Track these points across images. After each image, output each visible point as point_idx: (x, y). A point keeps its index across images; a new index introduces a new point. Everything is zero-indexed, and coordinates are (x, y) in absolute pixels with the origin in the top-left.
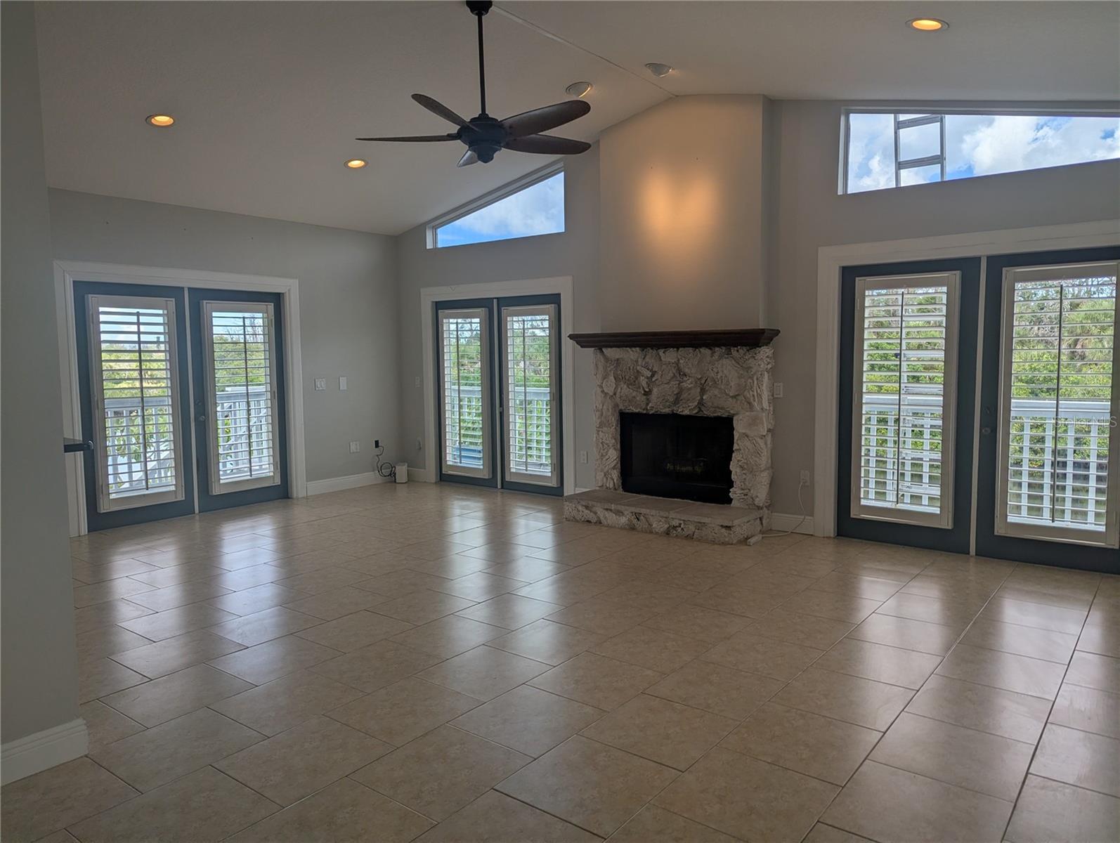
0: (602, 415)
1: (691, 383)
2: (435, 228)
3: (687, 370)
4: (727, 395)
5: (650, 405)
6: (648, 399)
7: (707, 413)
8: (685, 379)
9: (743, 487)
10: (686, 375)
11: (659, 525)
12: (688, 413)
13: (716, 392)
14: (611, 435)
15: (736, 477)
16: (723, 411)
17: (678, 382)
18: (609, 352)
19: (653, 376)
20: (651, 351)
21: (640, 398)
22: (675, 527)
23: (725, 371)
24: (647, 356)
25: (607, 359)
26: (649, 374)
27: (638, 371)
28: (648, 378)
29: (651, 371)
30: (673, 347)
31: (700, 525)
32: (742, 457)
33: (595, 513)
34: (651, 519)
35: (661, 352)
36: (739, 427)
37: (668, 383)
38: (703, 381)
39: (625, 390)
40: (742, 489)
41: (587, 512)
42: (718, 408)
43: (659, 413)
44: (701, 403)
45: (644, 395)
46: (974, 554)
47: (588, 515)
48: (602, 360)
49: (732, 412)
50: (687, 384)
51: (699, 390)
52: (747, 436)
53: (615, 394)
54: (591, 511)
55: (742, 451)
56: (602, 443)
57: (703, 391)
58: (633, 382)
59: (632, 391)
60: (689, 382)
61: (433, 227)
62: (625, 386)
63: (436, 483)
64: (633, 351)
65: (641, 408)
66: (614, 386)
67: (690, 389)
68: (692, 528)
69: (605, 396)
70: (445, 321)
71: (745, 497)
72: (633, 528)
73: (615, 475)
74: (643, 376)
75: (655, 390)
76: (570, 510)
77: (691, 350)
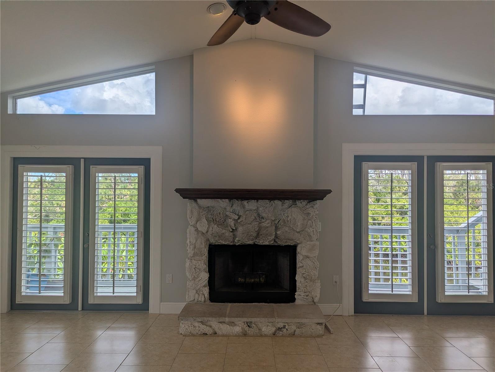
0: (195, 248)
1: (268, 223)
2: (15, 99)
3: (264, 215)
4: (294, 230)
5: (237, 239)
6: (234, 235)
7: (280, 243)
8: (263, 220)
9: (306, 291)
10: (263, 218)
11: (268, 329)
12: (268, 244)
13: (287, 229)
14: (202, 263)
15: (300, 285)
16: (291, 242)
17: (258, 223)
18: (201, 202)
19: (239, 218)
20: (237, 201)
21: (228, 234)
22: (280, 329)
23: (293, 215)
24: (234, 205)
25: (200, 207)
26: (237, 217)
27: (227, 216)
28: (234, 220)
29: (238, 215)
30: (254, 199)
31: (299, 324)
32: (305, 271)
33: (211, 327)
34: (260, 325)
35: (245, 202)
36: (301, 252)
37: (250, 224)
38: (277, 222)
39: (215, 228)
40: (305, 292)
41: (203, 327)
42: (289, 239)
43: (243, 244)
44: (276, 236)
45: (232, 232)
46: (426, 314)
47: (205, 329)
48: (197, 207)
49: (298, 242)
50: (265, 224)
51: (274, 228)
52: (308, 258)
53: (207, 232)
54: (207, 326)
55: (305, 267)
56: (194, 269)
57: (277, 228)
58: (222, 224)
59: (221, 229)
60: (267, 222)
61: (13, 97)
62: (216, 226)
63: (7, 313)
64: (223, 201)
65: (229, 241)
66: (207, 226)
67: (267, 227)
68: (294, 327)
69: (198, 234)
70: (25, 174)
71: (308, 297)
72: (245, 334)
73: (206, 291)
74: (230, 219)
75: (240, 229)
76: (187, 327)
77: (267, 201)
